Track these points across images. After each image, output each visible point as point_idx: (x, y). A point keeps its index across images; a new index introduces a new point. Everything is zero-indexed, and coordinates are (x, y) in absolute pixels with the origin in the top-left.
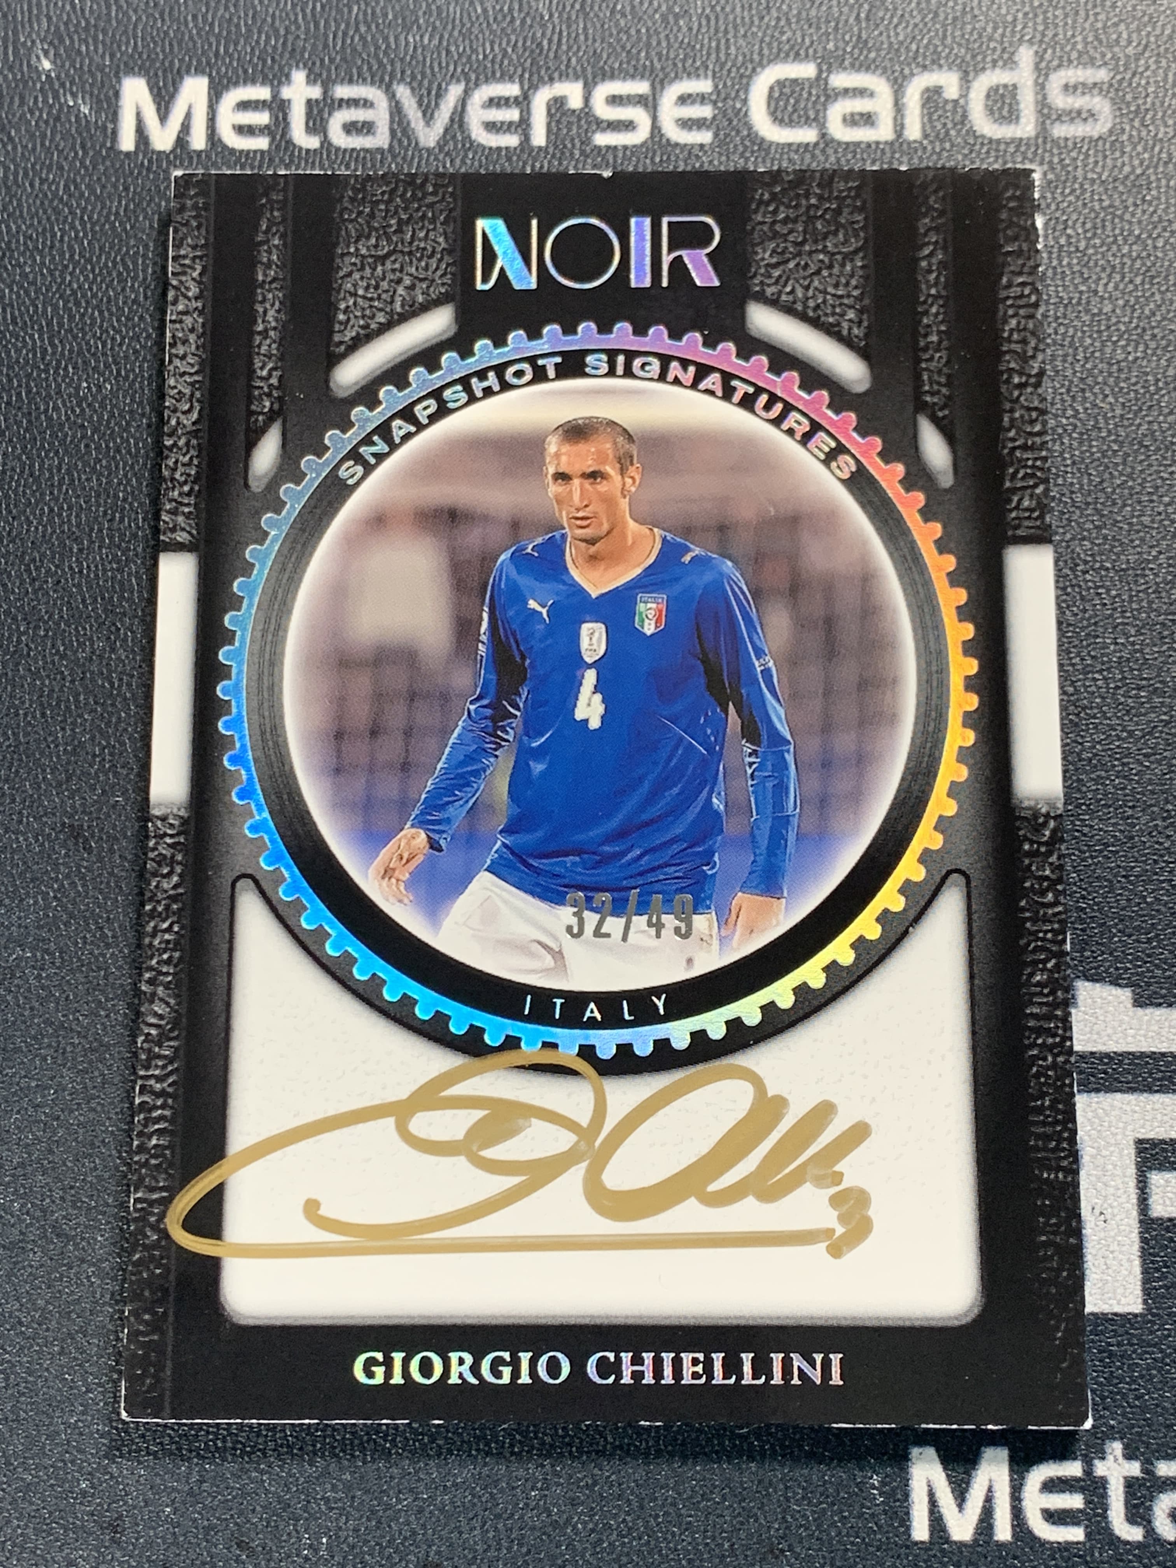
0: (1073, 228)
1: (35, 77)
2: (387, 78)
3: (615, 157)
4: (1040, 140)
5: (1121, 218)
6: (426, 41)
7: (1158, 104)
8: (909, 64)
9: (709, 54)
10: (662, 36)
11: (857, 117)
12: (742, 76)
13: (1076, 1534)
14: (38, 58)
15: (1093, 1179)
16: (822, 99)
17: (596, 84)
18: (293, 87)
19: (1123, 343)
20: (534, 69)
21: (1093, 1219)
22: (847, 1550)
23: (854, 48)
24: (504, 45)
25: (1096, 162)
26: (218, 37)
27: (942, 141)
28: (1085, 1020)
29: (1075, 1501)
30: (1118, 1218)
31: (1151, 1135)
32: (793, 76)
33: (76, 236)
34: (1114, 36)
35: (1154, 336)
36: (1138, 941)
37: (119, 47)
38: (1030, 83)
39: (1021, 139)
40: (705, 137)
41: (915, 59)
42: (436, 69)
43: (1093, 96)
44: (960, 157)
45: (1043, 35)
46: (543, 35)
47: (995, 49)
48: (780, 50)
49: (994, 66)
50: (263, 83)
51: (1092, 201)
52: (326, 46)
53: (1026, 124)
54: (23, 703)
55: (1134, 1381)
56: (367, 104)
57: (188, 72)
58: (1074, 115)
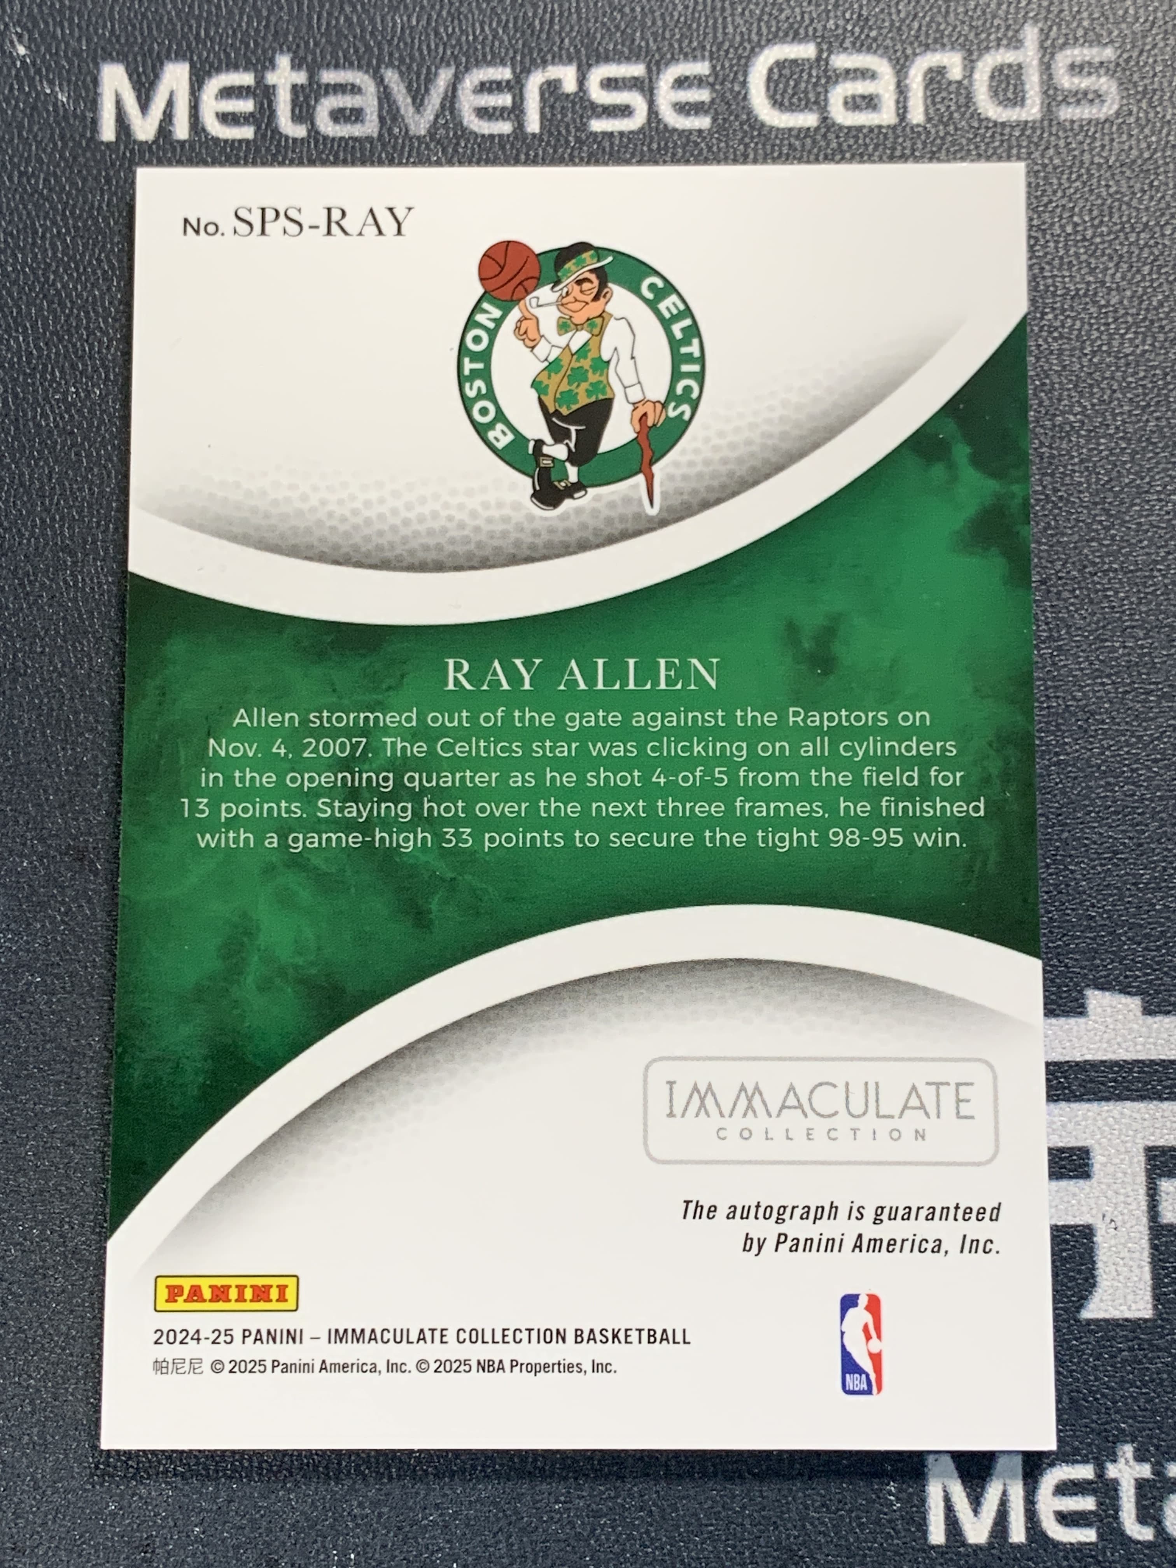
0: (1080, 215)
1: (8, 61)
2: (374, 62)
3: (612, 144)
4: (1046, 123)
5: (1129, 204)
6: (414, 23)
7: (1166, 84)
8: (911, 43)
9: (706, 34)
10: (657, 14)
11: (858, 100)
12: (740, 58)
13: (1088, 1535)
14: (12, 42)
15: (1103, 1187)
16: (823, 81)
17: (590, 66)
18: (278, 72)
19: (1128, 336)
20: (526, 51)
21: (1104, 1226)
22: (865, 1556)
23: (854, 27)
24: (494, 25)
25: (1103, 146)
26: (198, 19)
27: (946, 125)
28: (1094, 1028)
29: (1087, 1503)
30: (1128, 1225)
31: (1161, 1143)
32: (792, 56)
33: (59, 232)
34: (1121, 12)
35: (1162, 327)
36: (1147, 949)
37: (96, 33)
38: (1035, 62)
39: (1026, 122)
40: (703, 122)
41: (917, 37)
42: (426, 53)
43: (1099, 76)
44: (964, 141)
45: (1049, 11)
46: (535, 15)
47: (998, 27)
48: (778, 29)
49: (999, 45)
50: (246, 69)
51: (1099, 187)
52: (310, 26)
53: (1032, 107)
54: (22, 722)
55: (1145, 1385)
56: (354, 89)
57: (168, 57)
58: (1080, 96)
